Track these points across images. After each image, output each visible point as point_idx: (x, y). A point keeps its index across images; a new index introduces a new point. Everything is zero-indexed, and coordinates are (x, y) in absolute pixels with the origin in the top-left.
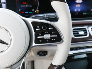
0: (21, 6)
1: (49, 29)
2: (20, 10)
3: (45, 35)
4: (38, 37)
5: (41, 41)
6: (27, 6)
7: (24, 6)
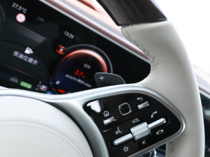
0: (67, 76)
1: (140, 106)
2: (58, 83)
3: (132, 130)
4: (117, 142)
5: (126, 149)
6: (79, 81)
7: (74, 78)
